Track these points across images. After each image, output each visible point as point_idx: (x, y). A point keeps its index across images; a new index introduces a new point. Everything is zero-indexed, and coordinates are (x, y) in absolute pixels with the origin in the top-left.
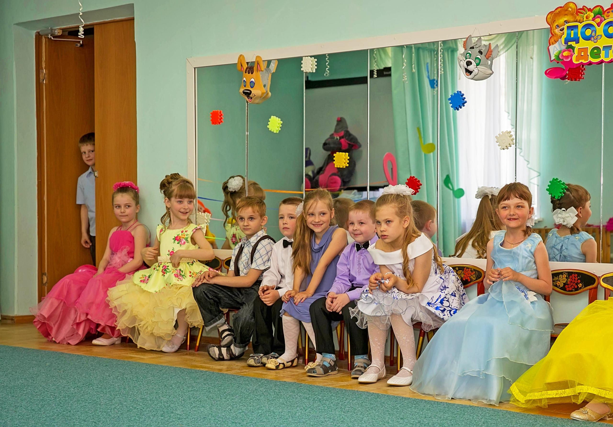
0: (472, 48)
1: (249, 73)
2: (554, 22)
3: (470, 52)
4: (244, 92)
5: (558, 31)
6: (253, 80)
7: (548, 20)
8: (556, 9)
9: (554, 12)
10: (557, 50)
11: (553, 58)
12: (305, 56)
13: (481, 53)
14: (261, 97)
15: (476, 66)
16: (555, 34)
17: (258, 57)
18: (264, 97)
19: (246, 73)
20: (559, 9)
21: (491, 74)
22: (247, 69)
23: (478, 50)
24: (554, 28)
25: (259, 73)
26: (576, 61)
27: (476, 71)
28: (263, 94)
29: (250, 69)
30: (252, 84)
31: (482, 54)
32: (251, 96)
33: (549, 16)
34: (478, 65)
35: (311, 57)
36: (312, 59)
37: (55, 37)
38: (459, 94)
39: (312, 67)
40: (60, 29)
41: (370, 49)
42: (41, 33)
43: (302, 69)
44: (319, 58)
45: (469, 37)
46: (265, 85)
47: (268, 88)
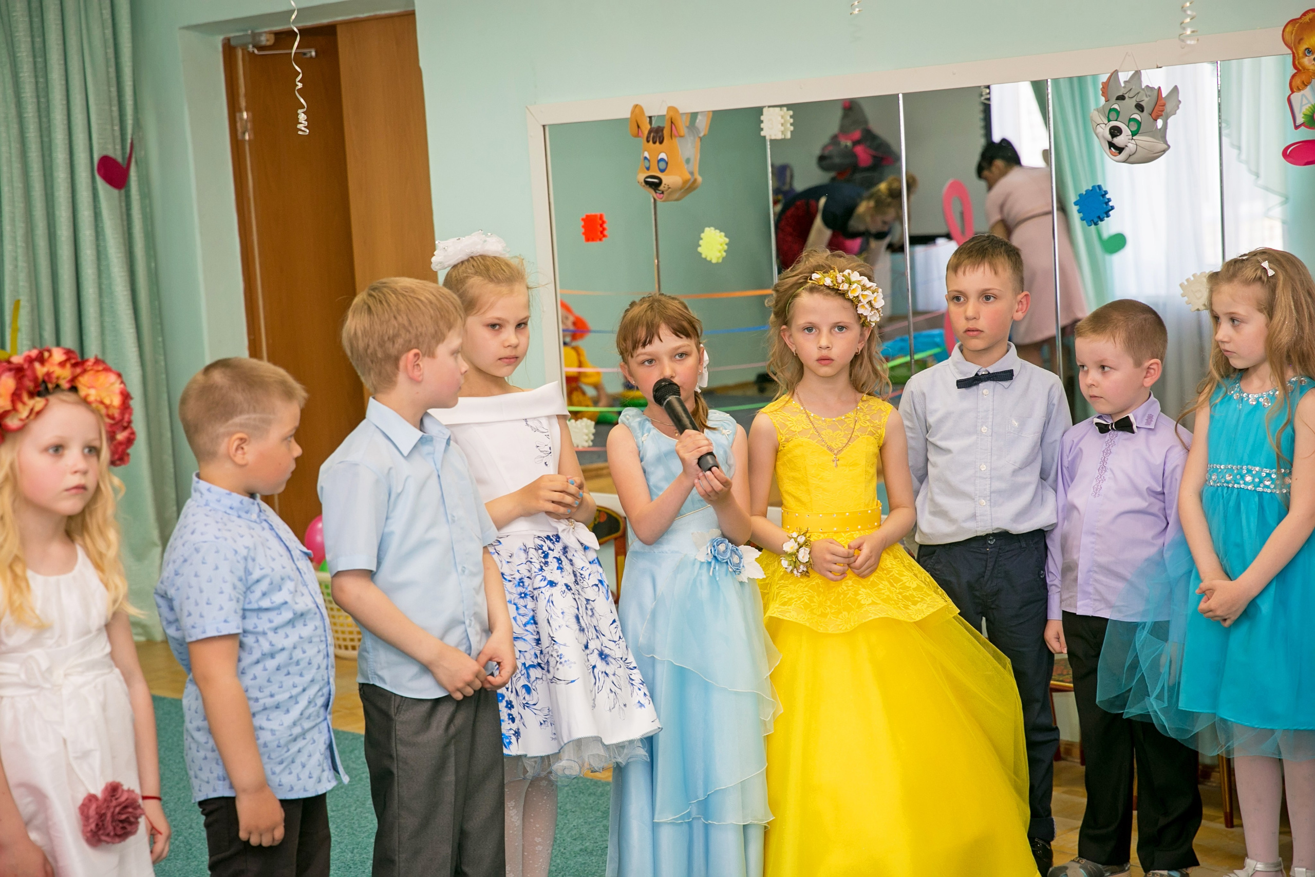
0: (1121, 98)
1: (654, 143)
2: (1299, 43)
3: (1116, 106)
4: (647, 183)
5: (1310, 61)
6: (663, 156)
7: (1287, 37)
8: (1304, 14)
9: (1300, 21)
10: (1309, 102)
11: (1300, 120)
12: (769, 107)
13: (1140, 107)
14: (681, 189)
15: (1131, 137)
16: (1304, 68)
17: (671, 109)
18: (689, 188)
19: (648, 141)
20: (1311, 15)
21: (1164, 151)
22: (650, 132)
23: (1133, 102)
24: (1301, 55)
25: (676, 141)
27: (1131, 146)
28: (685, 182)
29: (657, 135)
30: (663, 166)
31: (1142, 111)
32: (661, 188)
33: (1287, 30)
34: (1136, 135)
35: (781, 106)
36: (782, 113)
37: (261, 48)
38: (1098, 190)
39: (782, 128)
40: (270, 33)
41: (904, 95)
42: (233, 43)
43: (763, 133)
44: (799, 110)
45: (1114, 75)
46: (688, 161)
47: (695, 166)
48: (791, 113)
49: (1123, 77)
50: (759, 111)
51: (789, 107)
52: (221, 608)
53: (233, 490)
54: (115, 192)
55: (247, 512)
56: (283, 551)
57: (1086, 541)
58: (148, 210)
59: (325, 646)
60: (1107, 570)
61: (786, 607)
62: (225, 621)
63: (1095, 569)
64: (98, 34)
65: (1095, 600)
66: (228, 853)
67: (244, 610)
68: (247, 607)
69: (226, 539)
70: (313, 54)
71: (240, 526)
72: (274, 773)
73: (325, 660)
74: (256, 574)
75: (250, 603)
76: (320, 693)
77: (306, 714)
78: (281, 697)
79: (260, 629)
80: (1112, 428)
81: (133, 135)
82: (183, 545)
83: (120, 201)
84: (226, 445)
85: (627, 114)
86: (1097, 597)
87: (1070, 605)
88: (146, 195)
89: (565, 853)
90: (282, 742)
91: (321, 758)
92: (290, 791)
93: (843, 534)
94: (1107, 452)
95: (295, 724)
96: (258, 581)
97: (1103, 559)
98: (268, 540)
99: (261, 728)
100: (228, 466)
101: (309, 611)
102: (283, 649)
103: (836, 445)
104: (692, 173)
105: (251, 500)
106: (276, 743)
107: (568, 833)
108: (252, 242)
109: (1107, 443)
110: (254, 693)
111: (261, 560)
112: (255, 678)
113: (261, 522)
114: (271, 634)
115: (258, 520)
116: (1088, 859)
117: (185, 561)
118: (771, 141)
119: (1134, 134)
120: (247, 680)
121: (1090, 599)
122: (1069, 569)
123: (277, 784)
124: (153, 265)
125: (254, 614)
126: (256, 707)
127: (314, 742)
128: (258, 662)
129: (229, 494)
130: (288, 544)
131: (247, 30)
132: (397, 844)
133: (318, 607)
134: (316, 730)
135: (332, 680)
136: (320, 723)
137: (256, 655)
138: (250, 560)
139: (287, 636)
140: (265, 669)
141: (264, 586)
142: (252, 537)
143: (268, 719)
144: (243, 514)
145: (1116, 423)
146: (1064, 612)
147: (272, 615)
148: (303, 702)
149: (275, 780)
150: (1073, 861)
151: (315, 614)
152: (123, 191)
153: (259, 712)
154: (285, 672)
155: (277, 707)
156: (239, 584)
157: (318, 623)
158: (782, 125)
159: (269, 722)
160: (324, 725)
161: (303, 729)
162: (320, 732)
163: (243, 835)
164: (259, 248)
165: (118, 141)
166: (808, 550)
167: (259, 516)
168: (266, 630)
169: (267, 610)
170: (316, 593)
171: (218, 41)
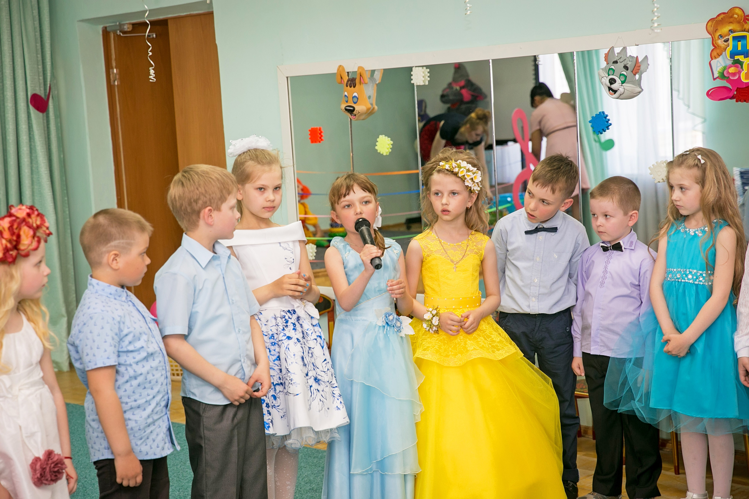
0: (616, 62)
1: (351, 87)
2: (715, 32)
3: (613, 67)
4: (346, 110)
5: (721, 41)
6: (355, 94)
7: (709, 29)
8: (718, 16)
9: (716, 19)
10: (721, 65)
11: (716, 75)
12: (416, 67)
13: (626, 68)
14: (365, 113)
15: (621, 84)
16: (718, 46)
17: (360, 68)
18: (370, 113)
19: (347, 86)
20: (722, 16)
21: (640, 92)
22: (348, 81)
23: (622, 65)
24: (716, 38)
25: (363, 86)
26: (746, 79)
27: (621, 90)
28: (368, 109)
29: (352, 83)
30: (356, 100)
31: (627, 70)
32: (355, 112)
33: (709, 24)
34: (624, 83)
35: (423, 66)
36: (423, 70)
37: (124, 32)
38: (602, 114)
39: (423, 79)
40: (130, 24)
41: (493, 60)
42: (108, 29)
43: (412, 82)
44: (433, 69)
45: (612, 49)
46: (369, 97)
47: (374, 100)
48: (428, 70)
49: (617, 50)
50: (410, 69)
51: (427, 67)
52: (106, 351)
53: (111, 283)
54: (41, 114)
55: (120, 296)
56: (141, 318)
57: (596, 312)
58: (59, 125)
59: (165, 372)
60: (608, 330)
61: (425, 352)
62: (108, 358)
63: (601, 328)
64: (31, 25)
65: (601, 346)
66: (110, 491)
67: (119, 352)
68: (121, 350)
69: (108, 312)
70: (154, 36)
71: (116, 304)
72: (137, 445)
73: (166, 380)
74: (125, 331)
75: (122, 348)
76: (163, 399)
77: (155, 411)
78: (141, 401)
79: (128, 363)
80: (610, 249)
81: (51, 81)
82: (83, 315)
83: (43, 120)
84: (107, 258)
85: (335, 71)
86: (602, 344)
87: (587, 349)
88: (59, 116)
89: (301, 491)
90: (142, 427)
91: (164, 436)
92: (146, 455)
93: (458, 310)
94: (608, 262)
95: (149, 417)
96: (126, 335)
97: (606, 323)
98: (132, 312)
99: (129, 419)
100: (108, 270)
101: (155, 352)
102: (141, 374)
103: (456, 259)
104: (372, 104)
105: (122, 289)
106: (138, 428)
107: (302, 479)
108: (119, 143)
109: (607, 257)
110: (125, 399)
111: (128, 323)
112: (126, 391)
113: (128, 302)
114: (134, 366)
115: (126, 301)
116: (598, 493)
117: (85, 324)
118: (417, 86)
119: (623, 83)
120: (121, 392)
121: (598, 345)
122: (586, 328)
123: (139, 451)
124: (62, 156)
125: (125, 354)
126: (126, 407)
127: (160, 427)
128: (127, 382)
129: (109, 286)
130: (143, 314)
131: (116, 23)
132: (205, 486)
133: (161, 350)
134: (161, 420)
135: (169, 392)
136: (163, 416)
137: (126, 377)
138: (122, 324)
139: (144, 367)
140: (131, 386)
141: (130, 338)
142: (123, 310)
143: (133, 414)
144: (117, 298)
145: (613, 246)
146: (583, 353)
147: (135, 354)
148: (153, 404)
149: (137, 449)
150: (590, 494)
151: (159, 353)
152: (45, 114)
153: (128, 410)
154: (143, 387)
155: (139, 407)
156: (116, 337)
157: (160, 358)
158: (423, 77)
159: (134, 416)
160: (166, 417)
161: (153, 419)
162: (163, 421)
163: (119, 480)
164: (123, 146)
165: (42, 85)
166: (438, 318)
167: (126, 299)
168: (132, 363)
169: (132, 351)
170: (160, 342)
171: (99, 29)
